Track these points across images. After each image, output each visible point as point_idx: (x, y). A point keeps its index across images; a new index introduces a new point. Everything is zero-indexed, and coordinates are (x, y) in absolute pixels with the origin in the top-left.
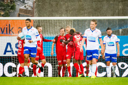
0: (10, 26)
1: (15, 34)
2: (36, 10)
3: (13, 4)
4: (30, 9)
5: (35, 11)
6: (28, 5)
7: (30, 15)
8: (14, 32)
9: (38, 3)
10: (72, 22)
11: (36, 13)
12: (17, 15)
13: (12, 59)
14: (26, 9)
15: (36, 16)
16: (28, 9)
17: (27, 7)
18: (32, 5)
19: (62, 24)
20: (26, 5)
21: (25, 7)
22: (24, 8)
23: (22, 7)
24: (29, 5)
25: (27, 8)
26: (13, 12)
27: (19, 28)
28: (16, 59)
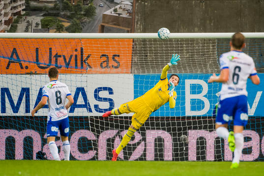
0: (84, 51)
1: (93, 69)
2: (139, 18)
3: (89, 5)
4: (125, 15)
5: (136, 20)
6: (120, 8)
7: (126, 29)
8: (92, 64)
9: (143, 3)
10: (215, 43)
11: (139, 23)
12: (99, 28)
13: (90, 122)
14: (117, 15)
15: (139, 31)
16: (121, 16)
17: (119, 11)
18: (130, 8)
19: (194, 47)
20: (118, 7)
21: (115, 10)
22: (113, 14)
23: (109, 12)
24: (123, 7)
25: (119, 14)
26: (90, 22)
27: (103, 55)
28: (97, 122)
